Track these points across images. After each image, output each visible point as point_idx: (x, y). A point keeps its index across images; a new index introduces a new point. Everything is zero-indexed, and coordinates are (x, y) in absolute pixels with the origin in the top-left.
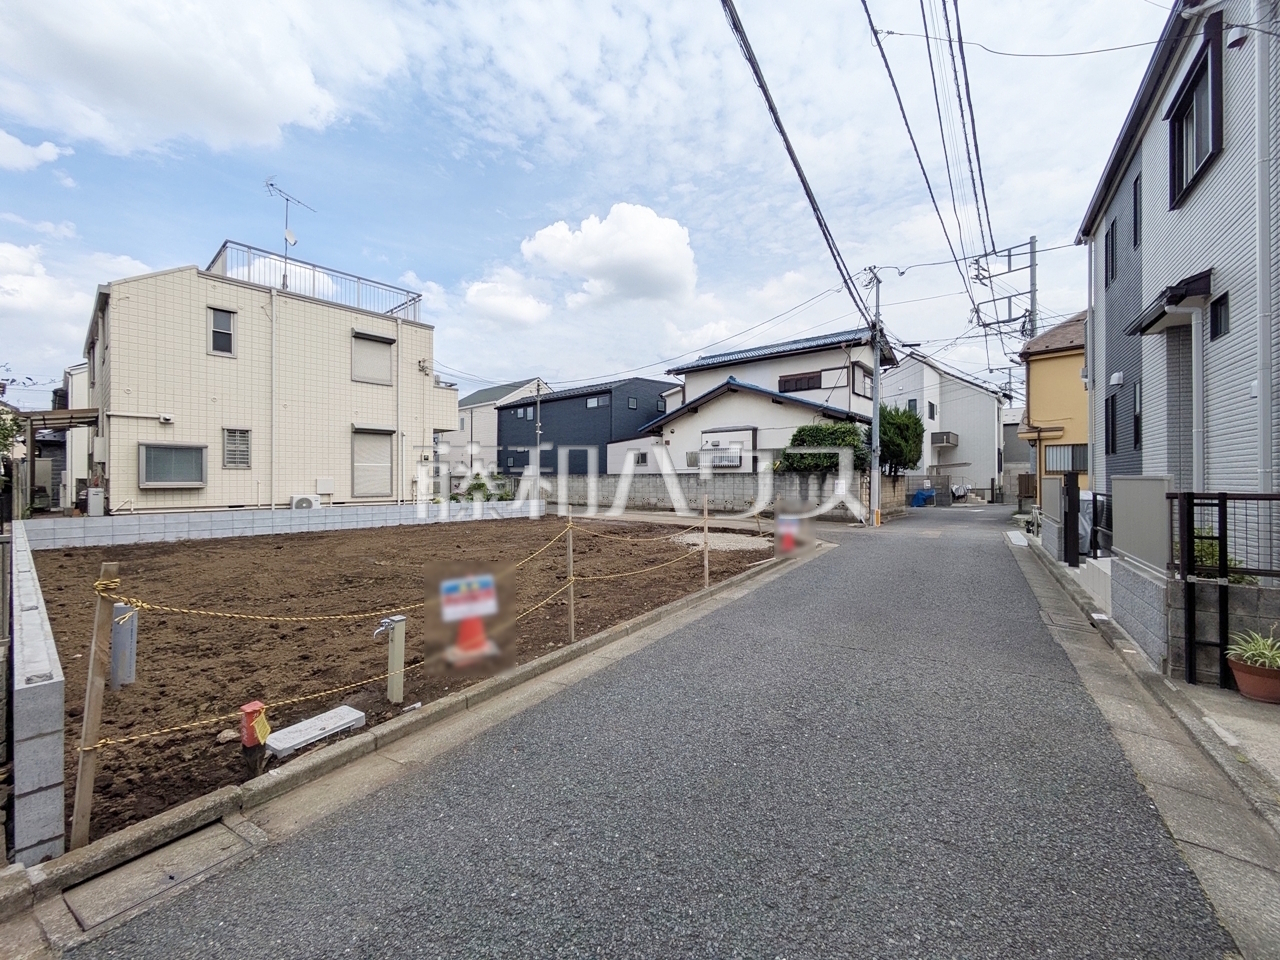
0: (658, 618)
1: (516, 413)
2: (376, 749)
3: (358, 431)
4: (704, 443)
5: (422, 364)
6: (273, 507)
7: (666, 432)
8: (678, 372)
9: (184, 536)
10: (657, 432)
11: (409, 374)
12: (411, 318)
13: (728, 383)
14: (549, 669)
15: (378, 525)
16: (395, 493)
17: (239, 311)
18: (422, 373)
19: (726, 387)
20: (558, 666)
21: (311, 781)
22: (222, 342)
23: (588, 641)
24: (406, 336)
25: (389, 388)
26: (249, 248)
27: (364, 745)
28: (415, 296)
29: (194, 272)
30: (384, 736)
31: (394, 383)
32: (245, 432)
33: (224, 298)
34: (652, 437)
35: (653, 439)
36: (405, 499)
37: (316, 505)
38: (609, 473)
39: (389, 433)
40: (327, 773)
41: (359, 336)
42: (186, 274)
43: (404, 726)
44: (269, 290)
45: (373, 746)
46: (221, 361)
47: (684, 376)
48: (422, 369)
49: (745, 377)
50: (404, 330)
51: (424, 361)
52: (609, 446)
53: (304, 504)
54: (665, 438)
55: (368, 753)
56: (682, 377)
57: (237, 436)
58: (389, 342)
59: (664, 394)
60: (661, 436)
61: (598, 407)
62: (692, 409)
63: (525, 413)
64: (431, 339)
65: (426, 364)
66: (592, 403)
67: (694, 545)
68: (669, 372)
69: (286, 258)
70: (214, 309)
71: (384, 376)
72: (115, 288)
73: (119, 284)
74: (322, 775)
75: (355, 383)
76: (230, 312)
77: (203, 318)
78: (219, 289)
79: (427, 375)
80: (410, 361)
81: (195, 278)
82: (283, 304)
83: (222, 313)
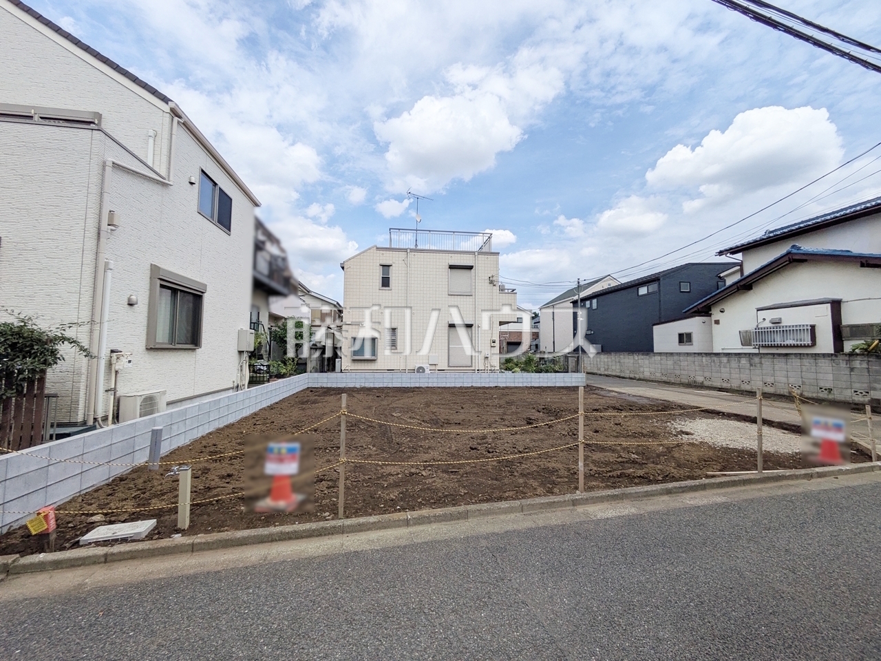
1: (585, 304)
4: (760, 320)
5: (491, 279)
6: (407, 371)
7: (716, 314)
8: (734, 251)
9: (363, 385)
10: (705, 311)
11: (482, 287)
12: (488, 251)
13: (789, 253)
16: (473, 364)
17: (393, 265)
18: (492, 285)
19: (787, 258)
21: (54, 569)
22: (386, 282)
24: (481, 264)
25: (470, 297)
26: (399, 229)
28: (489, 235)
29: (375, 248)
31: (474, 294)
33: (387, 258)
34: (697, 318)
35: (697, 320)
36: (480, 369)
37: (427, 371)
38: (655, 351)
40: (66, 568)
41: (452, 267)
42: (371, 251)
44: (405, 250)
46: (385, 292)
47: (741, 254)
48: (491, 282)
49: (809, 245)
50: (480, 259)
51: (493, 277)
52: (654, 327)
53: (421, 370)
54: (714, 318)
56: (739, 256)
58: (470, 268)
59: (722, 275)
60: (710, 315)
61: (649, 294)
62: (746, 285)
63: (591, 304)
64: (497, 261)
65: (494, 279)
66: (643, 291)
68: (721, 253)
69: (417, 230)
70: (383, 266)
71: (466, 290)
72: (345, 264)
73: (347, 261)
74: (62, 568)
75: (450, 297)
76: (389, 266)
77: (378, 271)
78: (385, 255)
79: (495, 285)
80: (483, 278)
81: (375, 251)
82: (413, 256)
83: (386, 267)
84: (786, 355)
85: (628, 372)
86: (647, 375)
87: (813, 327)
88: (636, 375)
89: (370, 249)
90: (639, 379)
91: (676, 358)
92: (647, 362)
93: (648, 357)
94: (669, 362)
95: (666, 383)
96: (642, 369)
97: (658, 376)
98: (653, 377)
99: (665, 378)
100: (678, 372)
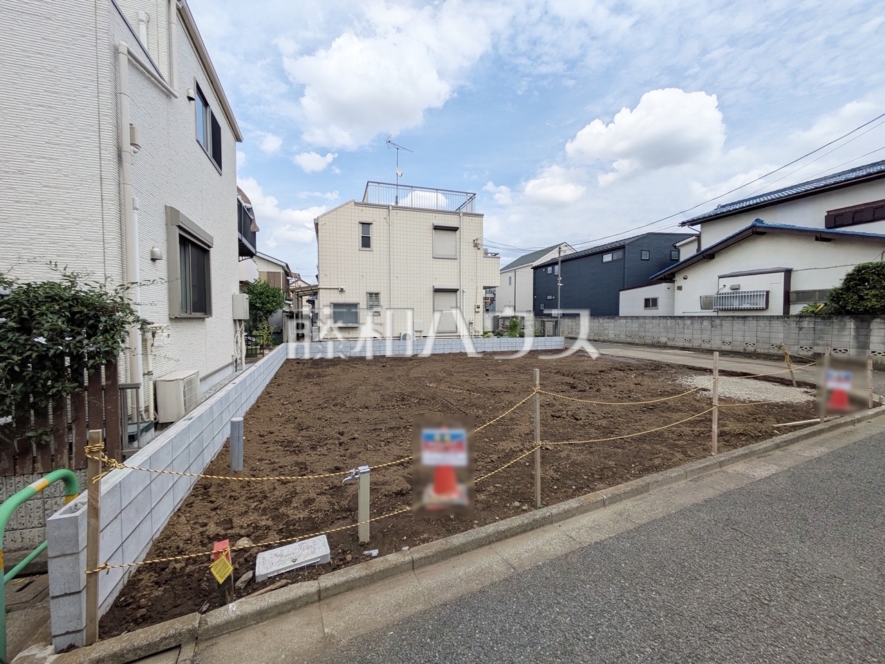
0: (645, 489)
1: (546, 270)
2: (320, 599)
3: (437, 291)
4: (721, 286)
5: (475, 242)
7: (679, 281)
8: (692, 223)
10: (670, 278)
11: (467, 248)
12: (469, 211)
13: (753, 226)
14: (506, 537)
15: (447, 352)
17: (374, 223)
18: (476, 248)
19: (751, 231)
20: (517, 534)
21: (258, 623)
22: (366, 242)
23: (554, 509)
24: (465, 224)
25: (455, 261)
26: (379, 183)
27: (308, 595)
28: (472, 195)
29: (353, 203)
30: (327, 589)
31: (458, 257)
32: (377, 294)
33: (367, 215)
34: (664, 284)
35: (664, 285)
38: (621, 313)
39: (455, 291)
40: (273, 617)
41: (437, 228)
42: (349, 205)
43: (347, 582)
44: (387, 207)
45: (316, 598)
46: (366, 254)
47: (700, 225)
48: (476, 245)
49: (772, 219)
50: (464, 220)
51: (477, 240)
52: (621, 293)
54: (677, 284)
55: (312, 603)
56: (698, 227)
57: (374, 296)
58: (455, 229)
59: (677, 245)
60: (673, 282)
61: (613, 261)
62: (708, 255)
63: (553, 270)
64: (482, 223)
65: (479, 242)
66: (607, 258)
67: (704, 390)
68: (683, 224)
69: (397, 185)
70: (362, 223)
71: (451, 253)
72: (320, 219)
73: (322, 216)
74: (267, 619)
75: (435, 260)
76: (369, 224)
77: (357, 229)
78: (364, 211)
79: (479, 249)
80: (468, 240)
81: (353, 207)
82: (395, 214)
83: (366, 225)
84: (745, 317)
85: (593, 334)
86: (611, 336)
87: (768, 293)
88: (600, 338)
89: (347, 204)
90: (604, 341)
91: (641, 321)
92: (612, 325)
93: (613, 320)
94: (635, 325)
95: (629, 343)
96: (606, 332)
97: (623, 338)
98: (617, 339)
99: (629, 340)
100: (642, 334)
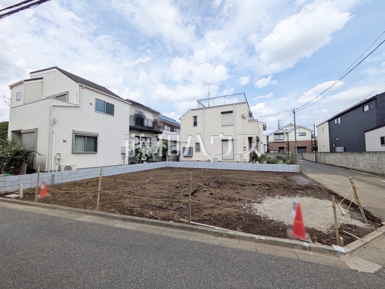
1: (334, 122)
3: (223, 140)
5: (243, 116)
6: (204, 161)
11: (238, 120)
16: (235, 159)
17: (198, 116)
18: (243, 119)
22: (195, 124)
25: (233, 126)
31: (234, 124)
33: (195, 113)
36: (238, 161)
37: (212, 162)
39: (232, 140)
44: (203, 109)
46: (195, 128)
50: (237, 107)
52: (366, 134)
53: (209, 161)
57: (198, 144)
58: (231, 112)
61: (369, 110)
63: (337, 121)
66: (366, 108)
69: (209, 99)
70: (194, 117)
71: (230, 123)
75: (223, 127)
76: (196, 117)
77: (192, 119)
79: (245, 119)
80: (239, 116)
81: (191, 111)
82: (206, 111)
83: (195, 117)
85: (351, 165)
86: (362, 167)
88: (356, 167)
89: (189, 111)
90: (357, 170)
91: (379, 155)
92: (361, 158)
93: (361, 155)
94: (374, 158)
95: (373, 173)
96: (359, 163)
97: (368, 168)
98: (365, 169)
99: (372, 170)
100: (380, 166)
